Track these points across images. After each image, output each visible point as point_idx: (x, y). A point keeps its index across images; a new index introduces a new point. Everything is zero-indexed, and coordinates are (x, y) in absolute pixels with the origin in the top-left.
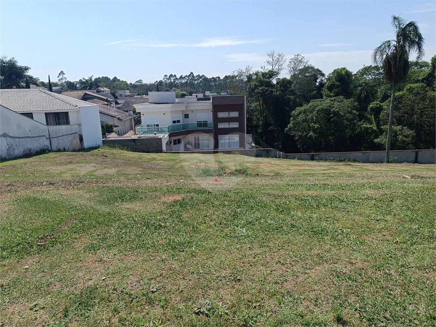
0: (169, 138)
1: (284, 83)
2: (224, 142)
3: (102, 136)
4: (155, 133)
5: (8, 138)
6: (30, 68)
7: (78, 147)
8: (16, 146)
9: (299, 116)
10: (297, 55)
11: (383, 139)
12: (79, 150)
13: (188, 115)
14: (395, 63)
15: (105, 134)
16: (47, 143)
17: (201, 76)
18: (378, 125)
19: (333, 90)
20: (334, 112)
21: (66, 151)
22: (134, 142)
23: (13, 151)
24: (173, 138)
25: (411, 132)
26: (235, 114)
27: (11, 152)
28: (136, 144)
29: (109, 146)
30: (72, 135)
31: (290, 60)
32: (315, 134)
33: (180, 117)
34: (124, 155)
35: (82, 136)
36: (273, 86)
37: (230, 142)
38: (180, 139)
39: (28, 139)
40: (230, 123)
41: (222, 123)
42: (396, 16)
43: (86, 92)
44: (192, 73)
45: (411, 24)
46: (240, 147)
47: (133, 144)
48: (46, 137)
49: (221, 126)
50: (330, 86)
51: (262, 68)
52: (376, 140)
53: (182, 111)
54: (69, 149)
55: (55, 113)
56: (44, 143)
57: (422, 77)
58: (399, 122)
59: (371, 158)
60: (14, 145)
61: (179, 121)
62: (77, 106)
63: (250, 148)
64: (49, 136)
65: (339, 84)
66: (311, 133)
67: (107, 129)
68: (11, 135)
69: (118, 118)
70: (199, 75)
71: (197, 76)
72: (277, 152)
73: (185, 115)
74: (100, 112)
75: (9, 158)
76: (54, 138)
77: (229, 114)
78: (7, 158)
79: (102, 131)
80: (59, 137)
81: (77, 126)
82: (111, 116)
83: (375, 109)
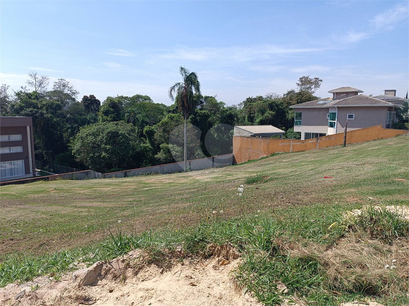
2: (4, 169)
10: (62, 80)
11: (160, 155)
18: (152, 144)
19: (109, 115)
25: (180, 148)
31: (55, 84)
32: (107, 154)
37: (12, 168)
40: (12, 148)
42: (183, 67)
45: (193, 74)
46: (25, 174)
50: (105, 111)
52: (156, 156)
57: (172, 109)
59: (165, 170)
65: (113, 110)
66: (104, 154)
72: (96, 173)
77: (9, 137)
83: (148, 131)
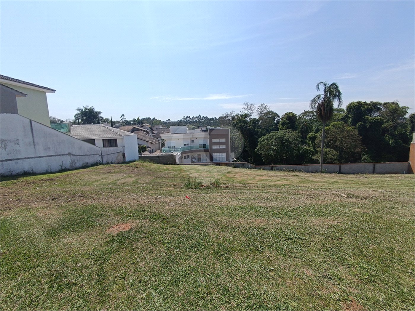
0: (181, 155)
1: (254, 121)
2: (216, 157)
3: (138, 154)
4: (172, 152)
5: (71, 156)
6: (102, 112)
7: (122, 161)
8: (77, 161)
9: (263, 141)
10: (263, 104)
11: (318, 157)
12: (122, 163)
13: (194, 140)
14: (324, 109)
15: (141, 152)
16: (100, 159)
17: (205, 117)
18: (314, 148)
19: (285, 126)
20: (286, 139)
21: (113, 164)
22: (158, 157)
23: (75, 165)
24: (184, 155)
25: (336, 152)
26: (223, 140)
27: (74, 165)
28: (159, 159)
29: (142, 160)
30: (118, 153)
31: (258, 107)
32: (274, 153)
33: (189, 142)
34: (149, 166)
35: (125, 154)
36: (247, 123)
37: (220, 157)
38: (188, 155)
39: (86, 156)
40: (220, 146)
41: (215, 146)
43: (135, 127)
44: (200, 115)
45: (333, 84)
46: (226, 161)
47: (158, 159)
48: (99, 155)
49: (214, 147)
50: (283, 123)
51: (241, 112)
52: (313, 157)
53: (190, 138)
54: (115, 162)
55: (108, 139)
56: (98, 158)
57: (341, 118)
58: (328, 146)
59: (310, 169)
60: (76, 160)
61: (188, 144)
62: (122, 135)
63: (233, 162)
64: (102, 154)
65: (289, 122)
66: (272, 152)
67: (142, 149)
68: (74, 154)
69: (151, 142)
70: (204, 117)
71: (202, 117)
72: (249, 165)
73: (192, 140)
74: (138, 138)
75: (72, 169)
76: (105, 155)
77: (219, 140)
78: (70, 169)
79: (139, 150)
80: (109, 154)
81: (122, 147)
82: (146, 141)
83: (312, 137)
